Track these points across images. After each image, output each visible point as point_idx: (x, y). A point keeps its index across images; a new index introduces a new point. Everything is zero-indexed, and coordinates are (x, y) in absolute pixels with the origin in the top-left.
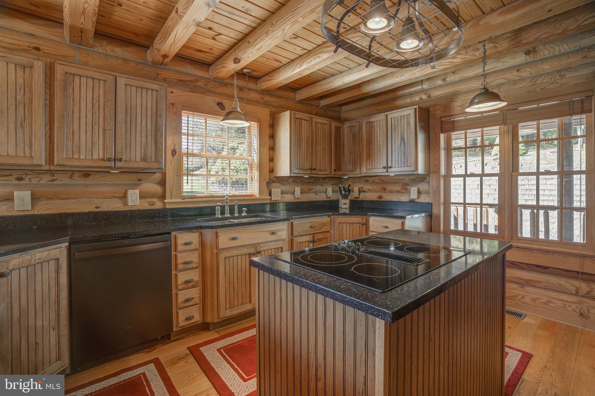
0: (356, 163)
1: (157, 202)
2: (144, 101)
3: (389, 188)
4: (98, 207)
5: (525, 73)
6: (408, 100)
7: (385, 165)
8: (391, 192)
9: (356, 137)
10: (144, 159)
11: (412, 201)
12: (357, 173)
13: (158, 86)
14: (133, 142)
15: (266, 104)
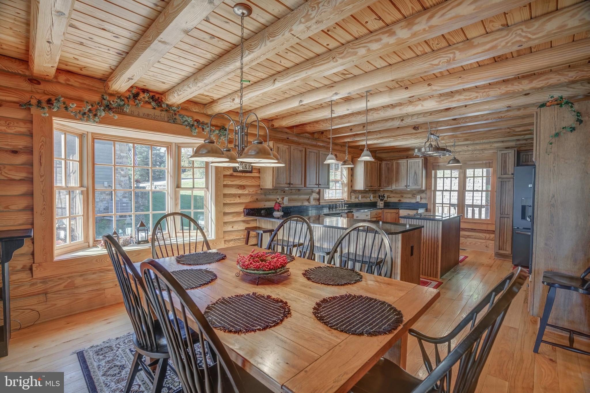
0: (389, 183)
3: (405, 196)
5: (470, 148)
7: (405, 185)
8: (406, 198)
9: (389, 170)
11: (417, 202)
12: (389, 188)
15: (349, 153)
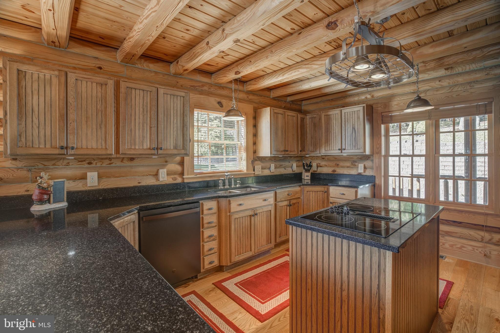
0: (316, 145)
1: (178, 178)
2: (175, 105)
3: (341, 164)
4: (139, 183)
5: (445, 83)
6: (356, 99)
7: (340, 148)
8: (342, 167)
9: (316, 126)
10: (175, 148)
11: (360, 174)
12: (317, 154)
13: (184, 93)
14: (168, 136)
15: (250, 102)
